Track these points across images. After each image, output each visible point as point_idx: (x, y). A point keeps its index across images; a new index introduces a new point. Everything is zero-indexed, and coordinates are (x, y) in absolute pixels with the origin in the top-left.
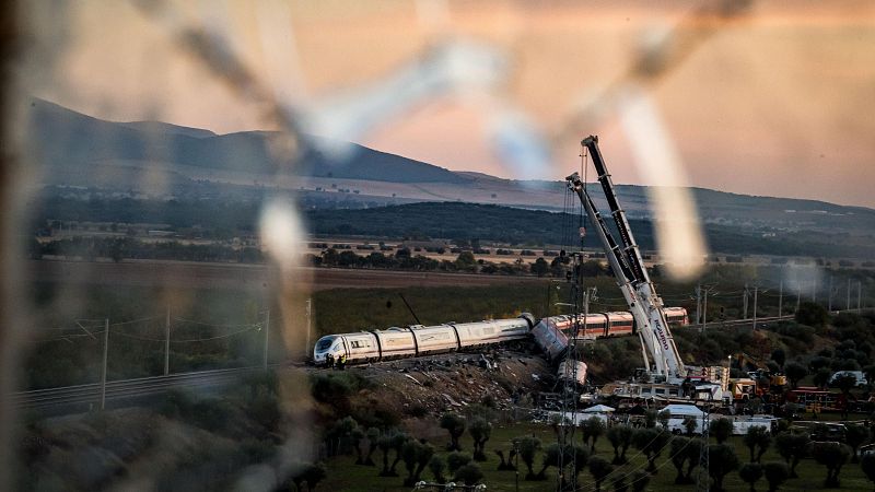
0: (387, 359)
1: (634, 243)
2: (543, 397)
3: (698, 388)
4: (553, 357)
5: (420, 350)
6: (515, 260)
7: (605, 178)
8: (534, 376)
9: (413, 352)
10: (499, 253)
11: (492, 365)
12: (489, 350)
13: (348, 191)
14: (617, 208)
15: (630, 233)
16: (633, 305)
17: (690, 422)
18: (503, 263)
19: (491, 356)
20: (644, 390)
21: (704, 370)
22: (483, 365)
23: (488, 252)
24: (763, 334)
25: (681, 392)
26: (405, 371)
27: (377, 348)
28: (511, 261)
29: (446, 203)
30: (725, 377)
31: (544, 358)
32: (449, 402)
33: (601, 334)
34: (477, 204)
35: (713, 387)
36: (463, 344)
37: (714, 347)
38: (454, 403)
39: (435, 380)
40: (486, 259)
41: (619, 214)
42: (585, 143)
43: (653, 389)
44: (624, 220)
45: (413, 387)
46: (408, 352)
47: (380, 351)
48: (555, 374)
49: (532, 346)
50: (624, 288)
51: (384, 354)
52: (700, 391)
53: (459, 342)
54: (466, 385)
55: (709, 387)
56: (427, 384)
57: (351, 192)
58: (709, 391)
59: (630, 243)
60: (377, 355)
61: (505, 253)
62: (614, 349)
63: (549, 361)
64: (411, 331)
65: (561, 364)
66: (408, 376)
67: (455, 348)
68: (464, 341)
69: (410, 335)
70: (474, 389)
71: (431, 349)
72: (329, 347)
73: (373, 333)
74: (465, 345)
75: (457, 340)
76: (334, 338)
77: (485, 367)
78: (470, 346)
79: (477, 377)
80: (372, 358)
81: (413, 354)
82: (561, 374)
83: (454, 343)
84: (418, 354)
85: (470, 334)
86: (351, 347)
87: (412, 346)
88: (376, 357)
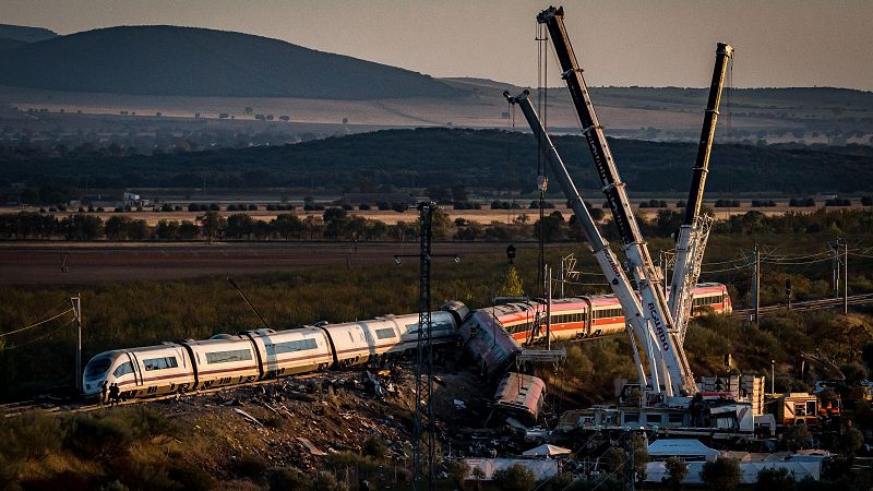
0: (208, 384)
1: (617, 179)
2: (468, 437)
3: (713, 411)
5: (266, 369)
7: (573, 75)
8: (456, 402)
9: (255, 372)
10: (495, 206)
11: (386, 388)
12: (382, 363)
13: (271, 117)
14: (591, 123)
15: (611, 164)
16: (616, 282)
17: (675, 466)
19: (386, 374)
20: (628, 419)
21: (719, 382)
22: (369, 389)
23: (477, 206)
24: (855, 320)
25: (688, 417)
26: (236, 404)
27: (189, 369)
28: (508, 219)
29: (420, 130)
30: (756, 393)
31: (476, 373)
32: (308, 450)
33: (580, 331)
34: (468, 130)
35: (739, 409)
36: (341, 357)
37: (769, 344)
38: (315, 451)
40: (470, 217)
41: (593, 132)
42: (541, 18)
43: (643, 416)
44: (603, 141)
45: (248, 429)
46: (245, 374)
47: (195, 373)
50: (600, 256)
51: (203, 379)
52: (720, 415)
53: (334, 353)
54: (338, 423)
55: (731, 409)
56: (269, 424)
57: (276, 119)
58: (732, 415)
59: (611, 180)
60: (191, 379)
61: (506, 206)
62: (595, 355)
63: (485, 378)
64: (251, 339)
65: (502, 381)
66: (239, 411)
67: (327, 363)
68: (342, 352)
69: (249, 345)
70: (352, 427)
71: (285, 367)
72: (107, 370)
73: (183, 345)
74: (345, 358)
75: (330, 350)
76: (114, 356)
77: (374, 392)
78: (353, 359)
79: (359, 409)
80: (181, 385)
81: (255, 377)
82: (499, 397)
83: (324, 355)
84: (264, 375)
85: (353, 340)
86: (143, 369)
87: (253, 363)
88: (188, 384)
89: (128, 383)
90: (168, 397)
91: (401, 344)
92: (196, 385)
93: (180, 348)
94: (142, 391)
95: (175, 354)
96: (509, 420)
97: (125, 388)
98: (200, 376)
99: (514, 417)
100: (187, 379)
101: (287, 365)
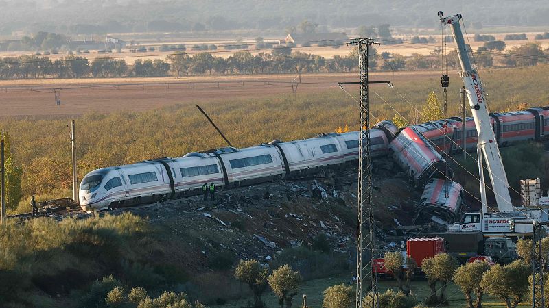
0: (182, 194)
4: (418, 176)
5: (231, 180)
6: (432, 50)
9: (221, 183)
10: (415, 41)
12: (327, 173)
18: (415, 55)
19: (332, 182)
23: (400, 42)
26: (206, 210)
27: (167, 182)
28: (425, 51)
31: (406, 178)
36: (292, 168)
39: (247, 219)
40: (393, 50)
45: (217, 230)
47: (172, 185)
48: (418, 198)
49: (389, 165)
53: (286, 165)
60: (168, 190)
63: (413, 183)
64: (217, 156)
65: (427, 186)
66: (209, 215)
67: (281, 175)
68: (292, 165)
69: (216, 161)
70: (303, 227)
71: (247, 178)
72: (99, 184)
73: (161, 162)
74: (295, 170)
75: (283, 164)
76: (105, 173)
77: (321, 197)
78: (302, 170)
79: (308, 212)
80: (161, 195)
81: (221, 187)
82: (425, 199)
83: (278, 168)
84: (228, 185)
85: (302, 154)
86: (129, 183)
87: (220, 175)
88: (167, 194)
89: (116, 194)
90: (149, 206)
91: (342, 157)
92: (173, 195)
93: (159, 165)
94: (128, 201)
95: (155, 170)
96: (434, 218)
97: (114, 198)
98: (176, 188)
99: (437, 215)
100: (166, 189)
101: (248, 176)
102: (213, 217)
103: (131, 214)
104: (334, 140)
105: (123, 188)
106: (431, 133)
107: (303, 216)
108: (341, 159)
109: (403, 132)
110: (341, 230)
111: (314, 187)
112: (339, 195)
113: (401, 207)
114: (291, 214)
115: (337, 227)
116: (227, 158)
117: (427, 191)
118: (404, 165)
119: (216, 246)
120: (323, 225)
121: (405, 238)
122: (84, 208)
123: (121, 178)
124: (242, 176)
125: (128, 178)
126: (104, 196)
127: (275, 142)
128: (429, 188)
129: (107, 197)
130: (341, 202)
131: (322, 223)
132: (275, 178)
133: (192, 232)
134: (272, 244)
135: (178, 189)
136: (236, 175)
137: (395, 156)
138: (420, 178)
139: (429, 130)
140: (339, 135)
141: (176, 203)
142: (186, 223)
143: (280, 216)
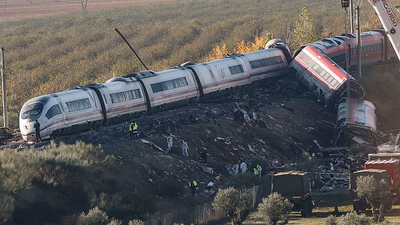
0: (113, 120)
4: (328, 96)
19: (247, 103)
22: (238, 116)
26: (142, 136)
27: (99, 109)
36: (206, 91)
45: (157, 157)
47: (104, 111)
49: (294, 85)
53: (200, 88)
60: (101, 116)
63: (322, 104)
64: (139, 80)
65: (340, 106)
66: (147, 142)
67: (196, 97)
68: (206, 87)
69: (138, 86)
70: (234, 152)
71: (166, 102)
72: (40, 113)
73: (92, 88)
74: (208, 92)
75: (197, 86)
76: (45, 101)
77: (243, 120)
78: (214, 92)
79: (234, 135)
80: (95, 122)
81: (144, 111)
82: (344, 120)
83: (194, 90)
84: (151, 110)
85: (213, 77)
86: (67, 111)
87: (143, 100)
88: (100, 121)
89: (57, 123)
90: (86, 133)
91: (248, 78)
92: (105, 122)
93: (90, 91)
94: (67, 129)
95: (88, 96)
96: (355, 139)
97: (55, 127)
98: (108, 114)
99: (358, 135)
100: (98, 116)
101: (168, 100)
102: (151, 143)
103: (83, 143)
104: (241, 61)
105: (63, 116)
106: (330, 51)
107: (231, 139)
108: (247, 80)
109: (304, 50)
110: (268, 153)
111: (236, 110)
112: (258, 116)
113: (317, 128)
114: (219, 138)
115: (264, 150)
116: (148, 82)
117: (342, 110)
118: (311, 84)
119: (160, 173)
120: (251, 149)
121: (332, 160)
122: (25, 138)
123: (60, 105)
124: (162, 100)
125: (65, 106)
126: (46, 124)
127: (187, 65)
128: (344, 107)
129: (49, 126)
130: (262, 124)
131: (250, 146)
132: (191, 102)
133: (136, 159)
134: (210, 169)
135: (110, 115)
136: (158, 99)
137: (299, 75)
138: (331, 97)
139: (327, 48)
140: (242, 55)
141: (110, 129)
142: (127, 151)
143: (210, 140)
